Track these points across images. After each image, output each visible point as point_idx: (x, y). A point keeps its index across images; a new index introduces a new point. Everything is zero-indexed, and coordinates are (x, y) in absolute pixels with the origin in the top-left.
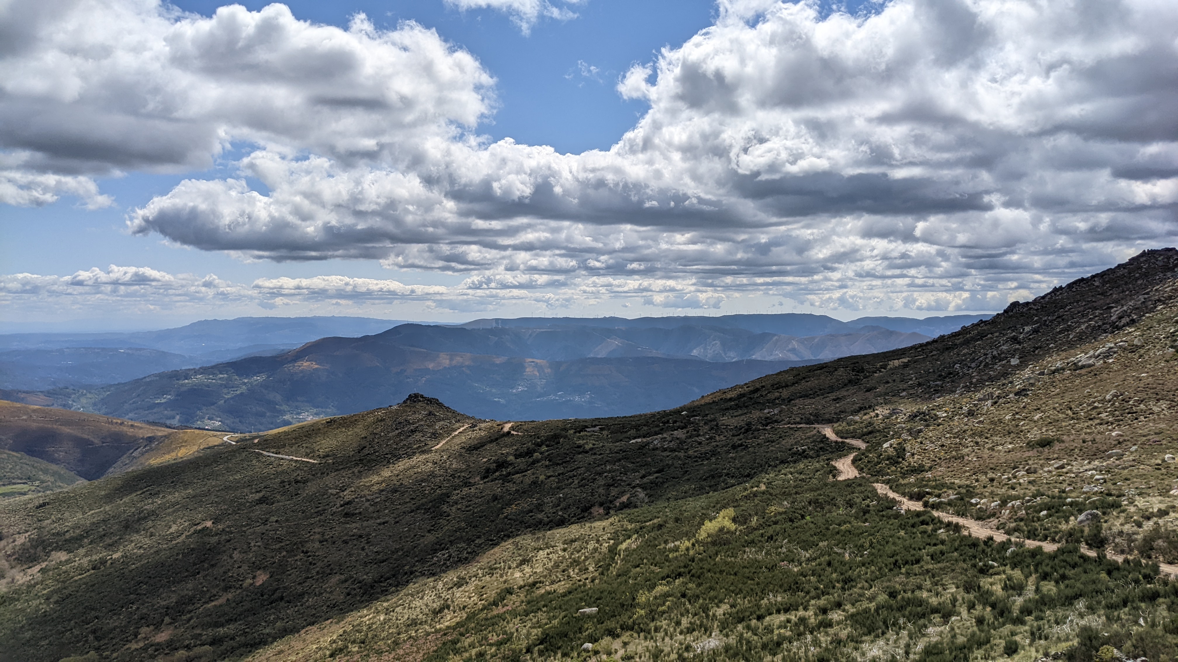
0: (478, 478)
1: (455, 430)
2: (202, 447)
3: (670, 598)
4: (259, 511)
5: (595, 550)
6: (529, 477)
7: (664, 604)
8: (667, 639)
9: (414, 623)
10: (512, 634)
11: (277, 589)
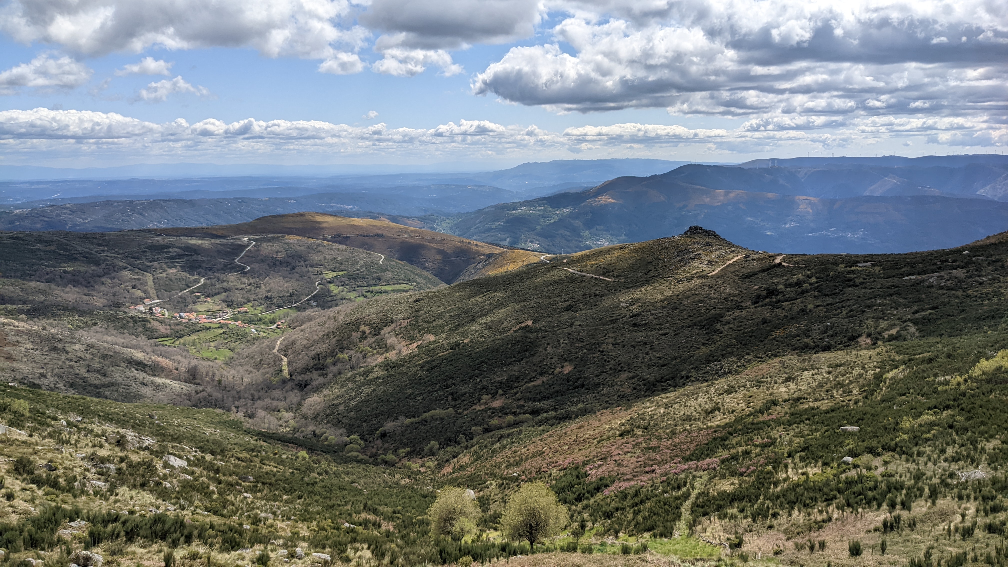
0: (749, 303)
1: (730, 260)
2: (525, 264)
3: (936, 428)
4: (566, 316)
5: (861, 375)
6: (798, 305)
7: (929, 432)
8: (930, 464)
9: (688, 419)
10: (776, 439)
11: (578, 379)
